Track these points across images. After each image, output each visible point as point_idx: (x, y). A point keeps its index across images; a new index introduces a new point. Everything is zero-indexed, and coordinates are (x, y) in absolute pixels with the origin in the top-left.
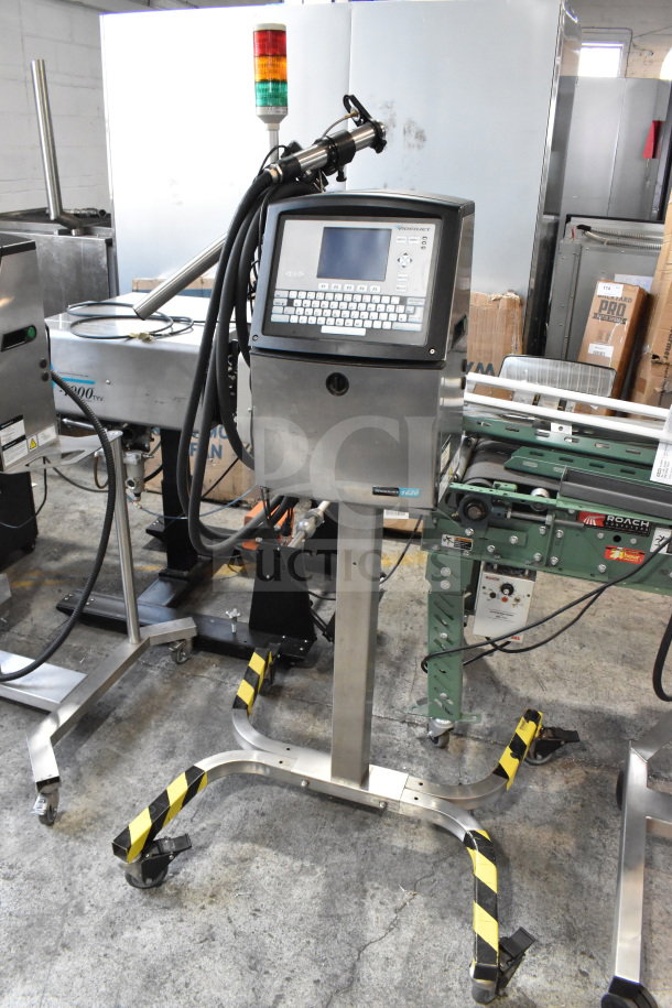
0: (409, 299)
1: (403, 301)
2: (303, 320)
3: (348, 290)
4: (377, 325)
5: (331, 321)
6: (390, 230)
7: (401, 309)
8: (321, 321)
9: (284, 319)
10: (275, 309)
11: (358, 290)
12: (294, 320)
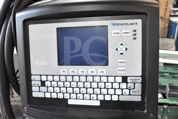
0: (129, 78)
1: (125, 79)
2: (54, 96)
3: (82, 74)
4: (108, 98)
5: (74, 96)
6: (106, 26)
7: (124, 85)
8: (67, 96)
9: (41, 95)
10: (34, 89)
11: (90, 73)
12: (48, 95)
